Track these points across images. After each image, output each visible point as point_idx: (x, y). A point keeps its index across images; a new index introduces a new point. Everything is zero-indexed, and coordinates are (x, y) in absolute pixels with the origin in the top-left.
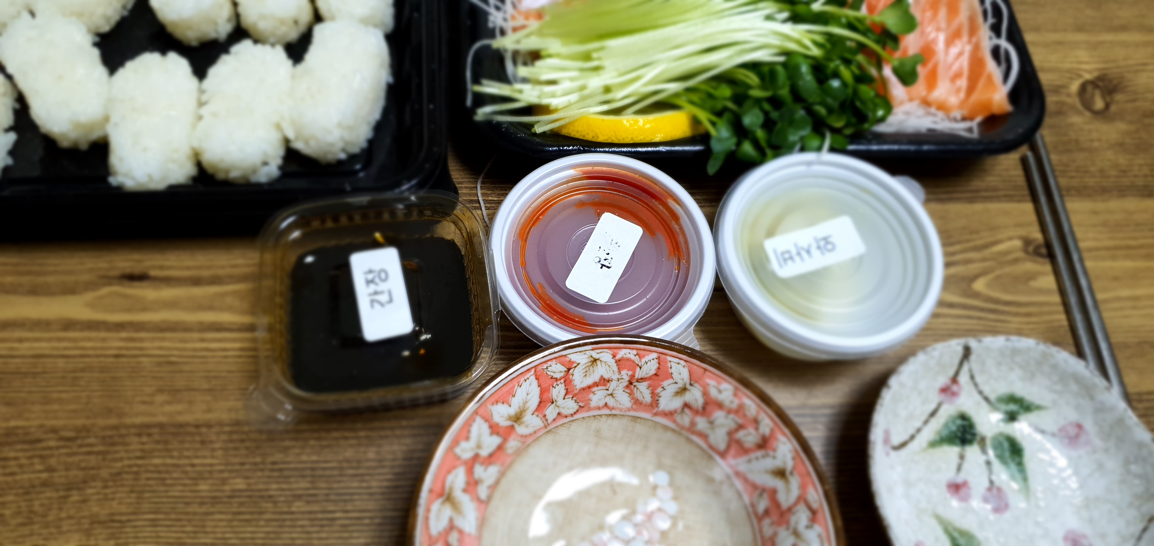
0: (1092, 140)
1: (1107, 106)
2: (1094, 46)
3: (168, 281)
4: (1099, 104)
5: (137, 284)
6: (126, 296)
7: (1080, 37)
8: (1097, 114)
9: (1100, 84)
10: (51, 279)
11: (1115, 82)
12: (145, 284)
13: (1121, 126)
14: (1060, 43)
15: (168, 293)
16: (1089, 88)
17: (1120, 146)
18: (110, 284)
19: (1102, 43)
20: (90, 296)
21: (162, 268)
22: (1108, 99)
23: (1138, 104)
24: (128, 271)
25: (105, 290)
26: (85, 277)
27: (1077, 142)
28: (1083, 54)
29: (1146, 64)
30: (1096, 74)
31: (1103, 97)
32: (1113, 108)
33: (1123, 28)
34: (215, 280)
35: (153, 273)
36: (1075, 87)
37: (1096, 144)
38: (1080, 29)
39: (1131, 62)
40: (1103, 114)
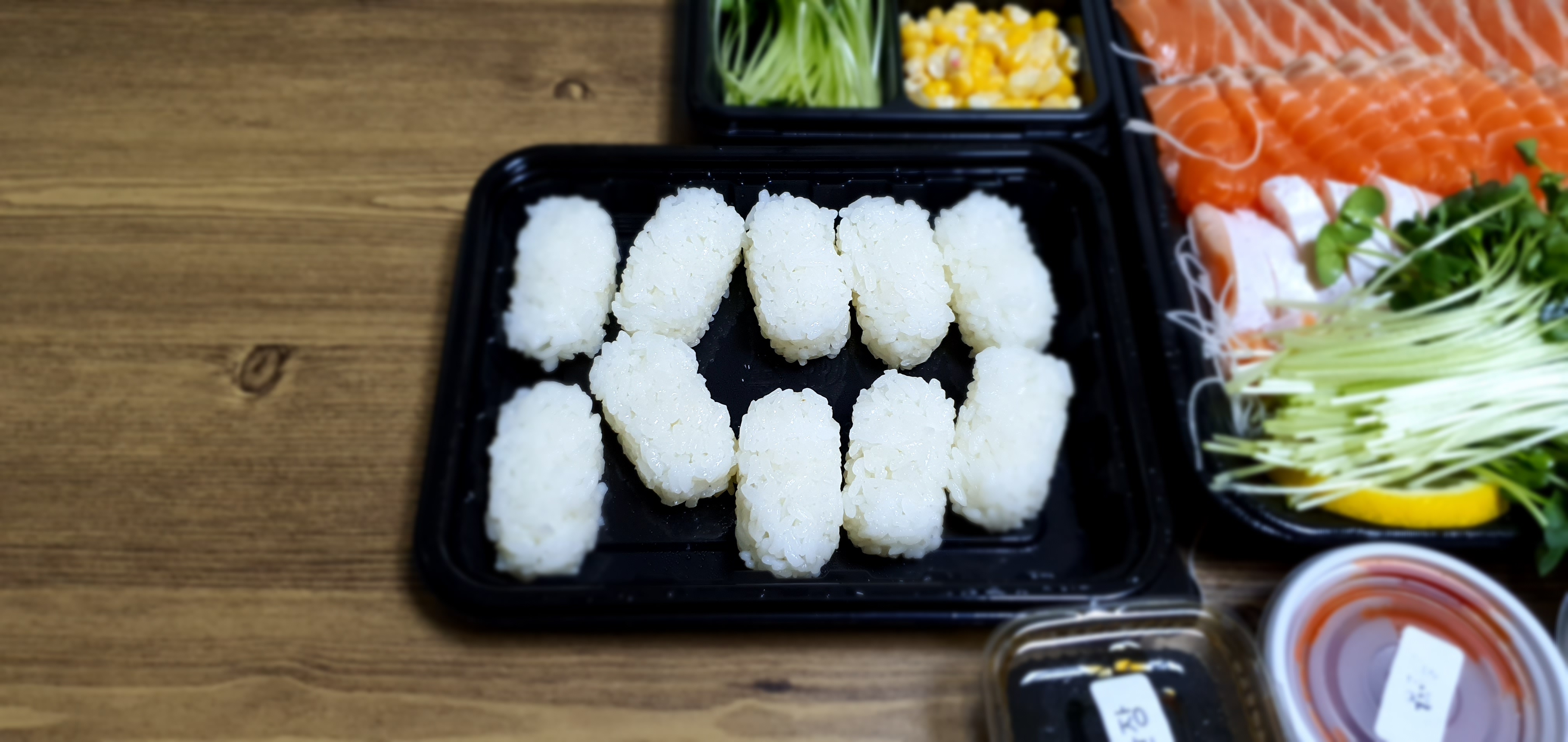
3: (813, 692)
5: (776, 696)
6: (766, 714)
10: (667, 686)
12: (787, 696)
15: (820, 710)
18: (743, 696)
20: (720, 711)
21: (804, 673)
24: (762, 677)
25: (738, 704)
26: (711, 685)
34: (876, 694)
35: (795, 680)
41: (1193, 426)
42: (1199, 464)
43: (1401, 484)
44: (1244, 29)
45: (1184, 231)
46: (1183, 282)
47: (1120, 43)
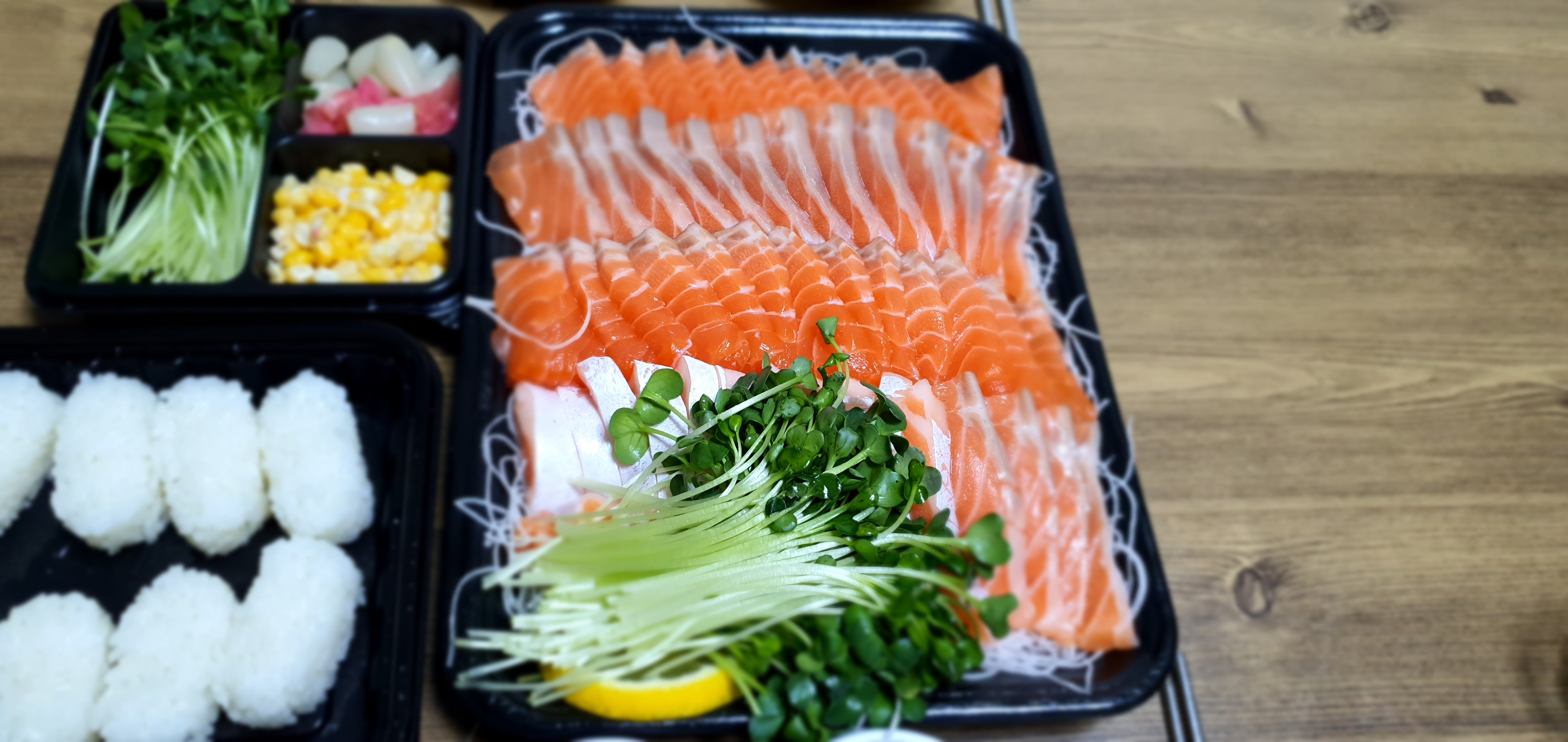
0: (1248, 657)
1: (1269, 605)
2: (1255, 518)
4: (1258, 603)
7: (1240, 505)
8: (1254, 616)
9: (1261, 573)
11: (1280, 570)
13: (1284, 634)
14: (1214, 515)
16: (1248, 579)
17: (1282, 664)
19: (1265, 513)
22: (1270, 595)
23: (1306, 601)
27: (1230, 659)
28: (1241, 531)
29: (1317, 543)
30: (1256, 559)
31: (1264, 592)
32: (1276, 608)
33: (1291, 491)
36: (1230, 579)
37: (1253, 663)
38: (1239, 493)
39: (1299, 541)
40: (1262, 618)
41: (452, 620)
42: (450, 661)
43: (638, 676)
44: (605, 202)
45: (503, 409)
46: (482, 467)
47: (488, 216)
